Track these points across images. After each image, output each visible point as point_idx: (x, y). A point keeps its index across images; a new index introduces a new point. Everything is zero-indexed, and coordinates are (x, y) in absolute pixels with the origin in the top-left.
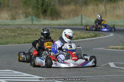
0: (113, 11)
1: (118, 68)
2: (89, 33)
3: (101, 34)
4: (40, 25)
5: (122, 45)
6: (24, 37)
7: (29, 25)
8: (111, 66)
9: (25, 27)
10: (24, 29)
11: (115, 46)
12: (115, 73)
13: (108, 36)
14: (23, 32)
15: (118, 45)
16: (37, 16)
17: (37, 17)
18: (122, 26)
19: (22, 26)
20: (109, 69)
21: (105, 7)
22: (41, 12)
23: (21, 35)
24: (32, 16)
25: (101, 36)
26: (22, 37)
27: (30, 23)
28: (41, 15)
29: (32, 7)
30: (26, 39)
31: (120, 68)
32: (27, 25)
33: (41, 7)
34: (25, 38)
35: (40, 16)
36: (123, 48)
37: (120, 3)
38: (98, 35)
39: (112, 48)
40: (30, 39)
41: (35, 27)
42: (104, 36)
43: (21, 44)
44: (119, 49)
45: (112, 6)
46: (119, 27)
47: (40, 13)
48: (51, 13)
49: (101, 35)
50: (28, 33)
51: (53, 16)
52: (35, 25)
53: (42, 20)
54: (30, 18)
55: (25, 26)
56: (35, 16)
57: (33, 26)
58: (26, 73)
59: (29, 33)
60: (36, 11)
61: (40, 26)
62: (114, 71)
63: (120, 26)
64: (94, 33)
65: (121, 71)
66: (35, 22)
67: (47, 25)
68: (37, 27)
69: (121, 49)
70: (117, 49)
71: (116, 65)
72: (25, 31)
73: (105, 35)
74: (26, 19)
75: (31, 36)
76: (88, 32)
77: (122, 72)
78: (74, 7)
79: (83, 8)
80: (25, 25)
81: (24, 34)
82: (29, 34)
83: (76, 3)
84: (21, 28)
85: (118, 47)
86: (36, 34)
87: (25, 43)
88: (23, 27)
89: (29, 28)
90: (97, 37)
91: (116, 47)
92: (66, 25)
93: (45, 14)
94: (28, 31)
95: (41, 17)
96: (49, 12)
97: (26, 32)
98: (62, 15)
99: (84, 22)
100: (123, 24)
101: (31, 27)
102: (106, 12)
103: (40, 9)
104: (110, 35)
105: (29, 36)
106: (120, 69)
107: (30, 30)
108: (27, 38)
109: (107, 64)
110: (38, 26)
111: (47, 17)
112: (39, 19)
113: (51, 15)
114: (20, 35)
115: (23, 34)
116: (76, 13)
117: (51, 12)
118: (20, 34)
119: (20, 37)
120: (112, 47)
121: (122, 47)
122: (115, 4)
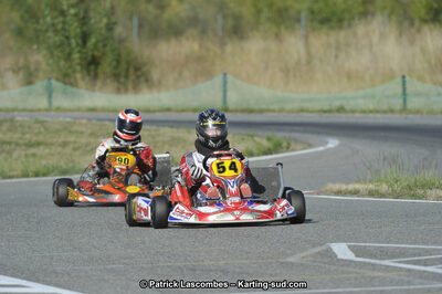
0: (336, 57)
1: (365, 263)
2: (252, 136)
3: (296, 141)
4: (79, 110)
5: (371, 182)
6: (23, 153)
7: (39, 110)
8: (339, 257)
9: (26, 119)
10: (21, 126)
11: (348, 184)
12: (356, 279)
13: (321, 148)
14: (18, 135)
15: (358, 181)
16: (66, 78)
17: (66, 84)
18: (371, 112)
19: (16, 113)
20: (333, 268)
21: (307, 44)
22: (80, 64)
23: (13, 146)
24: (49, 79)
25: (293, 150)
26: (15, 155)
27: (43, 103)
28: (78, 76)
29: (48, 48)
30: (31, 159)
31: (373, 261)
32: (31, 111)
33: (77, 45)
34: (26, 156)
35: (76, 79)
36: (377, 191)
37: (361, 29)
38: (285, 144)
39: (339, 193)
40: (44, 162)
41: (61, 119)
42: (304, 149)
43: (14, 180)
44: (363, 196)
45: (332, 40)
46: (357, 115)
47: (78, 68)
48: (116, 67)
49: (293, 145)
50: (35, 138)
51: (122, 79)
52: (58, 109)
53: (82, 91)
54: (39, 85)
55: (23, 114)
56: (58, 80)
57: (53, 113)
58: (37, 281)
59: (41, 138)
60: (62, 63)
61: (76, 114)
62: (350, 273)
63: (363, 112)
64: (269, 139)
65: (376, 274)
66: (60, 101)
67: (104, 110)
68: (68, 120)
69: (371, 194)
70: (356, 193)
71: (357, 251)
72: (23, 133)
73: (310, 146)
74: (26, 89)
75: (47, 151)
76: (248, 135)
77: (378, 277)
78: (196, 46)
79: (229, 48)
80: (24, 110)
81: (21, 142)
82: (38, 144)
83: (203, 32)
84: (12, 120)
85: (358, 186)
86: (64, 144)
87: (26, 175)
88: (19, 118)
89: (37, 122)
90: (282, 152)
91: (351, 187)
92: (168, 110)
93: (92, 73)
94: (36, 131)
95: (81, 83)
96: (106, 66)
97: (27, 136)
98: (155, 75)
99: (233, 99)
100: (371, 107)
101: (45, 119)
102: (309, 62)
103: (76, 56)
104: (327, 143)
105: (39, 151)
106: (373, 265)
107: (42, 130)
108: (34, 155)
109: (324, 247)
110: (69, 114)
111: (99, 84)
112: (74, 89)
113: (116, 77)
114: (7, 147)
115: (17, 144)
116: (202, 68)
117: (114, 63)
118: (10, 143)
119: (10, 153)
120: (337, 187)
121: (371, 186)
122: (342, 35)
